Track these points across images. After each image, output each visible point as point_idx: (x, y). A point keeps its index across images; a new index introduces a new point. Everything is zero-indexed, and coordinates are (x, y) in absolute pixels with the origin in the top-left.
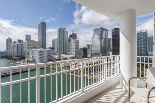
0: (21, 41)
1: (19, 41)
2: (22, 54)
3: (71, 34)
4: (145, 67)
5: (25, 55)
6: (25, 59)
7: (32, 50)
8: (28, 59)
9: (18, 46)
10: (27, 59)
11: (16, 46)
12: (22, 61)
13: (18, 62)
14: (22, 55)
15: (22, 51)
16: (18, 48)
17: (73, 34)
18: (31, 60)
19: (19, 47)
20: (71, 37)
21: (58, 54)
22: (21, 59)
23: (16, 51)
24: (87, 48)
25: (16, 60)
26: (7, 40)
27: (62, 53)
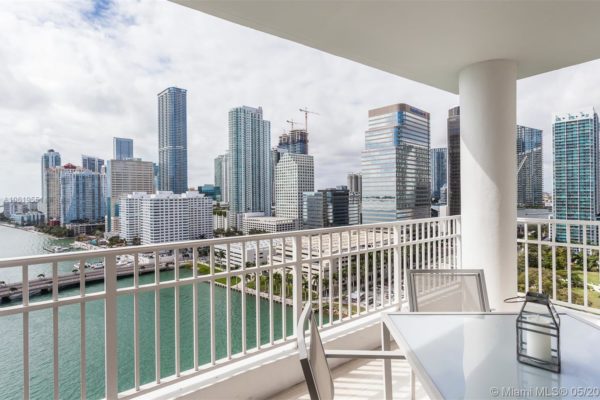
0: (97, 164)
1: (90, 163)
2: (97, 211)
3: (288, 133)
4: (589, 270)
5: (106, 217)
6: (106, 233)
7: (130, 196)
8: (115, 234)
9: (81, 182)
10: (113, 233)
11: (74, 181)
12: (90, 239)
13: (76, 243)
14: (97, 215)
15: (96, 201)
16: (81, 191)
17: (293, 132)
18: (124, 235)
19: (84, 184)
20: (287, 144)
21: (231, 214)
22: (90, 231)
23: (75, 203)
24: (349, 188)
25: (71, 235)
26: (46, 159)
27: (247, 210)
